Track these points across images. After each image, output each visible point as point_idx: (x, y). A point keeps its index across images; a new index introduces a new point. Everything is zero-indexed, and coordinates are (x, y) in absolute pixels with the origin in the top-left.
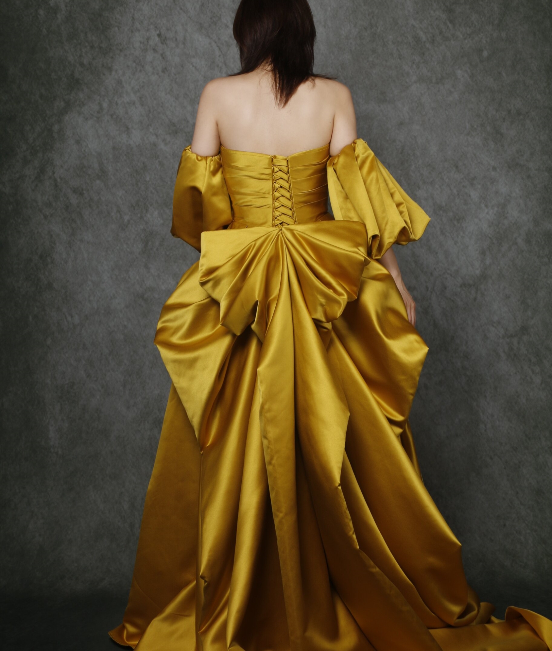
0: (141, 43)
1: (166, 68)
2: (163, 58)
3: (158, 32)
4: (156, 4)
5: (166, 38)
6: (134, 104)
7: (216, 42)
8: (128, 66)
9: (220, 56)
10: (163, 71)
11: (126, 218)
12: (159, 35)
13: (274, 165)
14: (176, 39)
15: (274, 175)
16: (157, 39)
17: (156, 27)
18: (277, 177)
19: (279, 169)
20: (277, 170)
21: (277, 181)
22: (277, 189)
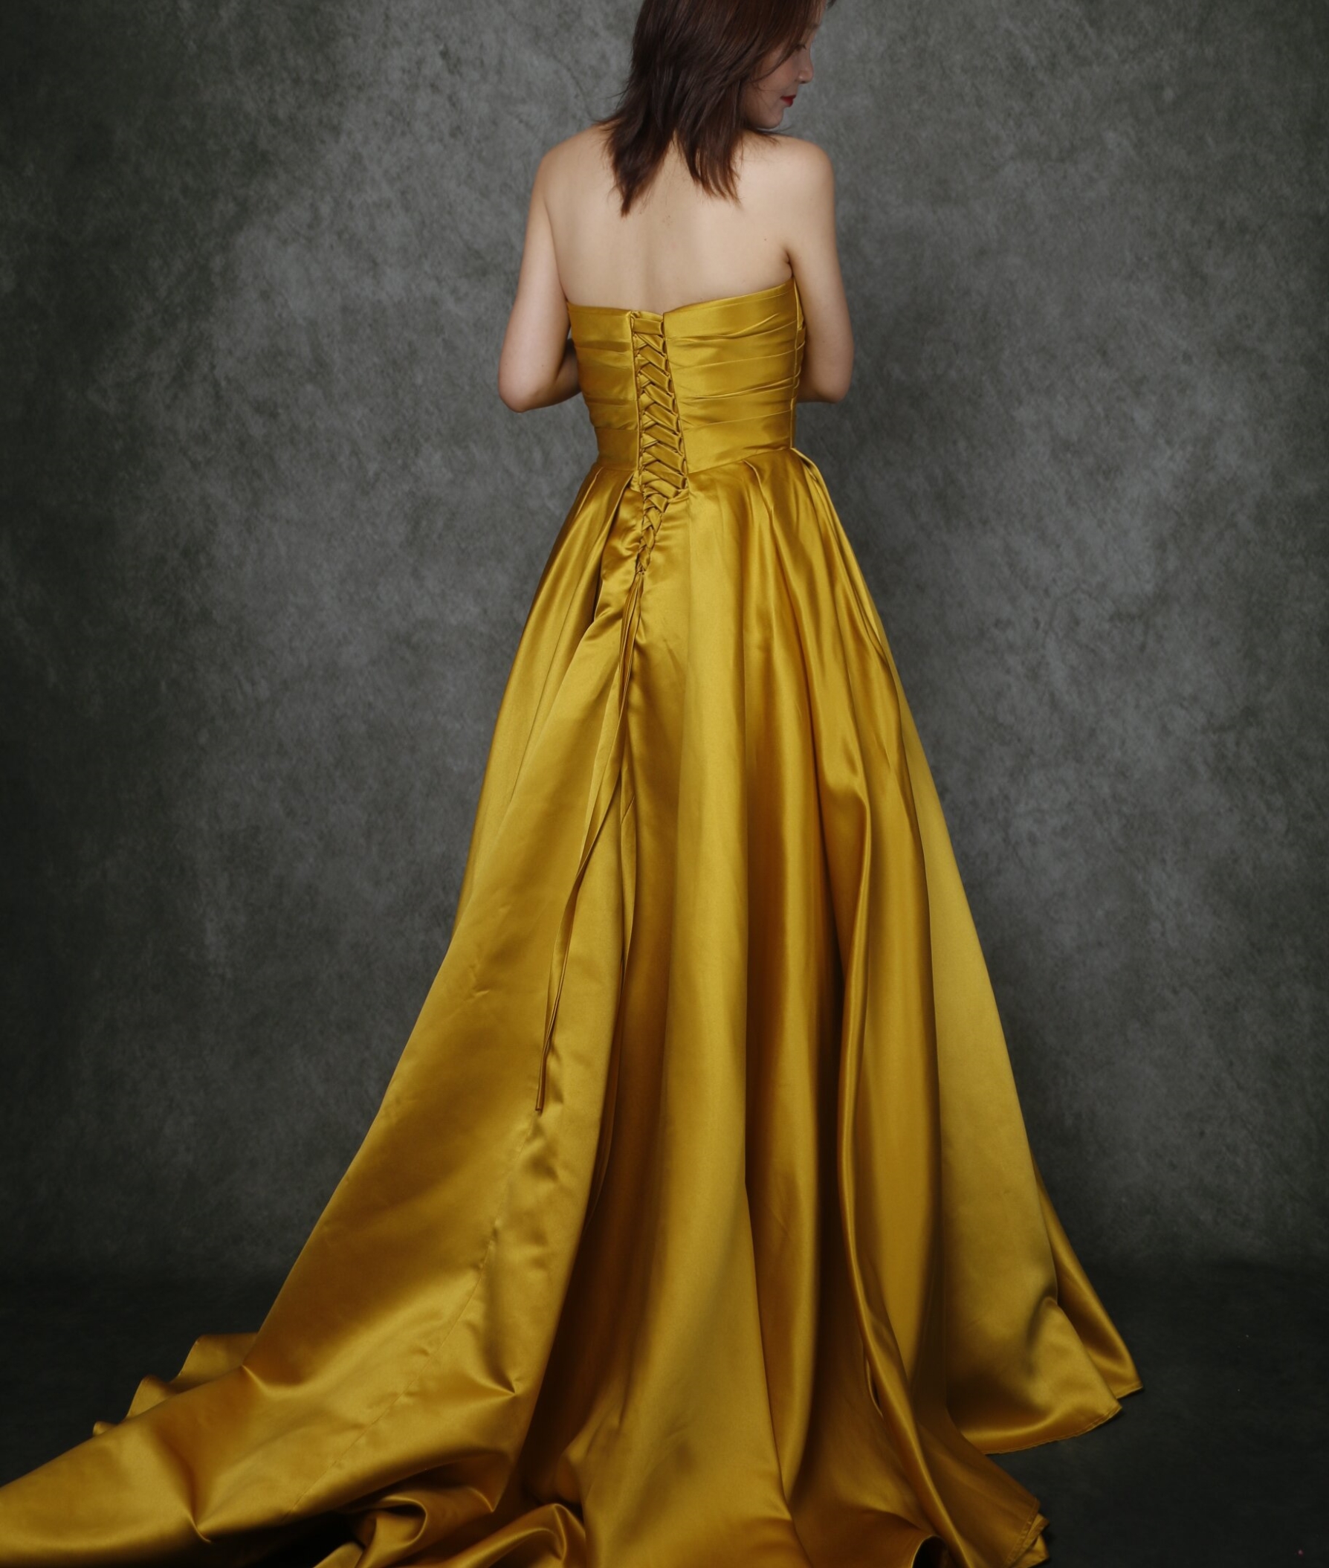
0: (404, 71)
1: (458, 128)
2: (454, 105)
3: (441, 47)
5: (459, 59)
6: (388, 207)
7: (569, 70)
8: (375, 124)
9: (576, 96)
10: (453, 135)
11: (372, 468)
12: (445, 54)
13: (635, 333)
14: (482, 62)
15: (637, 356)
16: (440, 62)
17: (437, 36)
18: (642, 361)
19: (646, 342)
20: (641, 344)
21: (644, 368)
22: (644, 387)
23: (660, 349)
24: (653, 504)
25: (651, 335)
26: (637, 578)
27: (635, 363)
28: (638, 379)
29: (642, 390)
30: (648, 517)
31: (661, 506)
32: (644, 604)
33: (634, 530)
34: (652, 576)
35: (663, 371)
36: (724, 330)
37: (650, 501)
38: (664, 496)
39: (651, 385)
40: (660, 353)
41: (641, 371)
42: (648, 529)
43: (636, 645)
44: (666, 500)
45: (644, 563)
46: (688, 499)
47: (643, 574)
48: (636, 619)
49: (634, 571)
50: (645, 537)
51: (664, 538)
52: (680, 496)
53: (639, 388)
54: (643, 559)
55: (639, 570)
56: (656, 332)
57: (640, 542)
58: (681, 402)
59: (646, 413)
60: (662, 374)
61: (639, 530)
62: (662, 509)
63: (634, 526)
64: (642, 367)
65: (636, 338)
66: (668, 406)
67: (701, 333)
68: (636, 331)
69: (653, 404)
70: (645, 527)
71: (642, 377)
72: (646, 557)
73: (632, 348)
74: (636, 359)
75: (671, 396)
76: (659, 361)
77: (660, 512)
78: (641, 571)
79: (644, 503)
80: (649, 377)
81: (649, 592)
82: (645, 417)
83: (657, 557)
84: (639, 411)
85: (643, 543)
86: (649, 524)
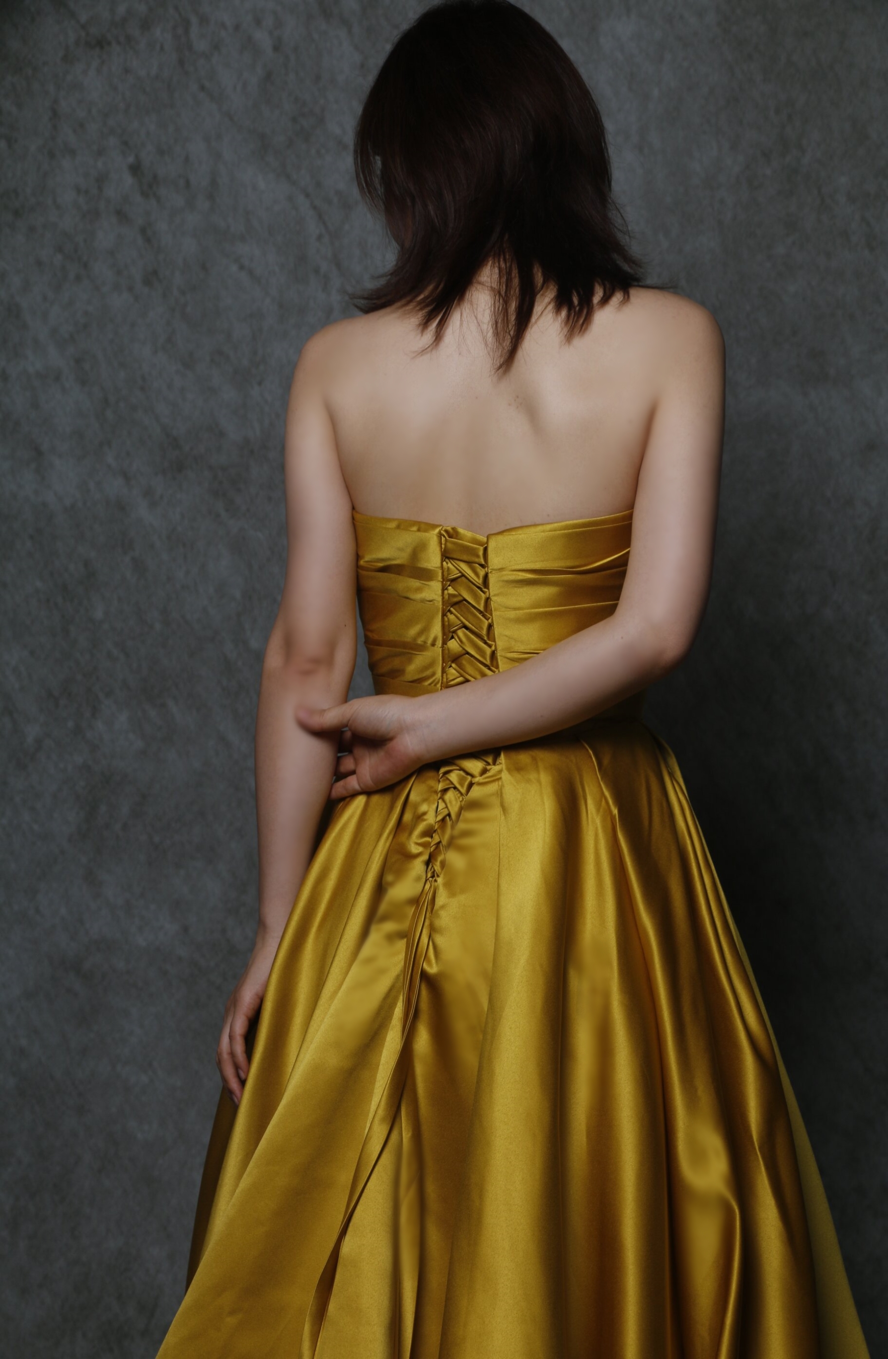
0: (78, 190)
1: (155, 273)
2: (148, 240)
3: (131, 159)
4: (127, 71)
5: (155, 177)
6: (58, 378)
7: (307, 195)
8: (39, 263)
9: (320, 238)
10: (147, 282)
11: (32, 732)
12: (136, 169)
13: (449, 558)
14: (188, 183)
15: (447, 589)
16: (129, 180)
17: (125, 143)
18: (454, 596)
19: (460, 572)
20: (455, 574)
21: (456, 607)
22: (455, 632)
23: (480, 581)
24: (452, 783)
25: (469, 563)
26: (427, 886)
27: (443, 598)
28: (446, 619)
29: (451, 635)
30: (444, 801)
31: (462, 786)
32: (438, 923)
33: (425, 820)
34: (448, 885)
35: (480, 612)
36: (569, 563)
37: (448, 779)
38: (468, 773)
39: (464, 629)
40: (478, 588)
41: (452, 609)
42: (443, 820)
43: (424, 976)
44: (469, 778)
45: (437, 867)
46: (500, 778)
47: (436, 881)
48: (425, 939)
49: (425, 877)
50: (439, 831)
51: (466, 834)
52: (488, 774)
53: (446, 631)
54: (436, 860)
55: (429, 875)
56: (477, 560)
57: (432, 837)
58: (501, 656)
59: (453, 665)
60: (480, 616)
61: (431, 819)
62: (463, 790)
63: (425, 814)
64: (454, 604)
65: (448, 565)
66: (485, 659)
67: (538, 566)
68: (448, 555)
69: (465, 654)
70: (440, 818)
71: (452, 617)
72: (440, 858)
73: (440, 578)
74: (446, 592)
75: (490, 646)
76: (476, 597)
77: (462, 794)
78: (433, 877)
79: (439, 781)
80: (462, 618)
81: (443, 907)
82: (452, 671)
83: (455, 859)
84: (443, 661)
85: (436, 838)
86: (446, 812)
